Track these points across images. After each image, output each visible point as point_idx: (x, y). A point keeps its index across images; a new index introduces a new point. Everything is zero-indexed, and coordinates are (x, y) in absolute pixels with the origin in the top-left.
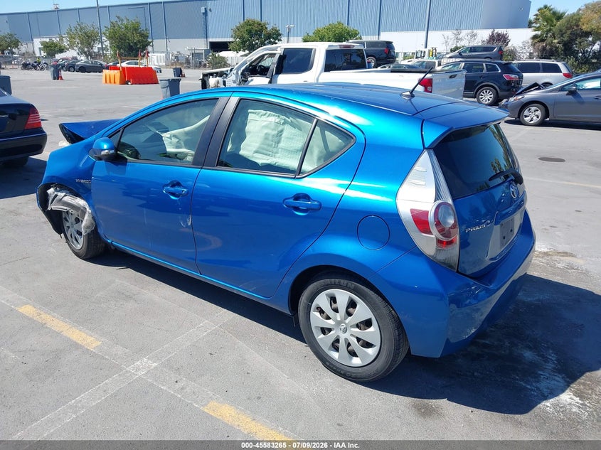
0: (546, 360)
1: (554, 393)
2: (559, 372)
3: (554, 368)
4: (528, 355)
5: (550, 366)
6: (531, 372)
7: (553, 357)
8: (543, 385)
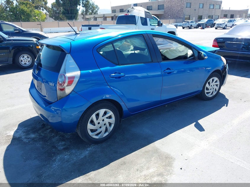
0: (26, 138)
1: (16, 132)
2: (19, 138)
3: (21, 138)
4: (33, 136)
5: (23, 137)
6: (27, 133)
7: (25, 140)
8: (20, 132)
